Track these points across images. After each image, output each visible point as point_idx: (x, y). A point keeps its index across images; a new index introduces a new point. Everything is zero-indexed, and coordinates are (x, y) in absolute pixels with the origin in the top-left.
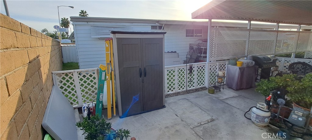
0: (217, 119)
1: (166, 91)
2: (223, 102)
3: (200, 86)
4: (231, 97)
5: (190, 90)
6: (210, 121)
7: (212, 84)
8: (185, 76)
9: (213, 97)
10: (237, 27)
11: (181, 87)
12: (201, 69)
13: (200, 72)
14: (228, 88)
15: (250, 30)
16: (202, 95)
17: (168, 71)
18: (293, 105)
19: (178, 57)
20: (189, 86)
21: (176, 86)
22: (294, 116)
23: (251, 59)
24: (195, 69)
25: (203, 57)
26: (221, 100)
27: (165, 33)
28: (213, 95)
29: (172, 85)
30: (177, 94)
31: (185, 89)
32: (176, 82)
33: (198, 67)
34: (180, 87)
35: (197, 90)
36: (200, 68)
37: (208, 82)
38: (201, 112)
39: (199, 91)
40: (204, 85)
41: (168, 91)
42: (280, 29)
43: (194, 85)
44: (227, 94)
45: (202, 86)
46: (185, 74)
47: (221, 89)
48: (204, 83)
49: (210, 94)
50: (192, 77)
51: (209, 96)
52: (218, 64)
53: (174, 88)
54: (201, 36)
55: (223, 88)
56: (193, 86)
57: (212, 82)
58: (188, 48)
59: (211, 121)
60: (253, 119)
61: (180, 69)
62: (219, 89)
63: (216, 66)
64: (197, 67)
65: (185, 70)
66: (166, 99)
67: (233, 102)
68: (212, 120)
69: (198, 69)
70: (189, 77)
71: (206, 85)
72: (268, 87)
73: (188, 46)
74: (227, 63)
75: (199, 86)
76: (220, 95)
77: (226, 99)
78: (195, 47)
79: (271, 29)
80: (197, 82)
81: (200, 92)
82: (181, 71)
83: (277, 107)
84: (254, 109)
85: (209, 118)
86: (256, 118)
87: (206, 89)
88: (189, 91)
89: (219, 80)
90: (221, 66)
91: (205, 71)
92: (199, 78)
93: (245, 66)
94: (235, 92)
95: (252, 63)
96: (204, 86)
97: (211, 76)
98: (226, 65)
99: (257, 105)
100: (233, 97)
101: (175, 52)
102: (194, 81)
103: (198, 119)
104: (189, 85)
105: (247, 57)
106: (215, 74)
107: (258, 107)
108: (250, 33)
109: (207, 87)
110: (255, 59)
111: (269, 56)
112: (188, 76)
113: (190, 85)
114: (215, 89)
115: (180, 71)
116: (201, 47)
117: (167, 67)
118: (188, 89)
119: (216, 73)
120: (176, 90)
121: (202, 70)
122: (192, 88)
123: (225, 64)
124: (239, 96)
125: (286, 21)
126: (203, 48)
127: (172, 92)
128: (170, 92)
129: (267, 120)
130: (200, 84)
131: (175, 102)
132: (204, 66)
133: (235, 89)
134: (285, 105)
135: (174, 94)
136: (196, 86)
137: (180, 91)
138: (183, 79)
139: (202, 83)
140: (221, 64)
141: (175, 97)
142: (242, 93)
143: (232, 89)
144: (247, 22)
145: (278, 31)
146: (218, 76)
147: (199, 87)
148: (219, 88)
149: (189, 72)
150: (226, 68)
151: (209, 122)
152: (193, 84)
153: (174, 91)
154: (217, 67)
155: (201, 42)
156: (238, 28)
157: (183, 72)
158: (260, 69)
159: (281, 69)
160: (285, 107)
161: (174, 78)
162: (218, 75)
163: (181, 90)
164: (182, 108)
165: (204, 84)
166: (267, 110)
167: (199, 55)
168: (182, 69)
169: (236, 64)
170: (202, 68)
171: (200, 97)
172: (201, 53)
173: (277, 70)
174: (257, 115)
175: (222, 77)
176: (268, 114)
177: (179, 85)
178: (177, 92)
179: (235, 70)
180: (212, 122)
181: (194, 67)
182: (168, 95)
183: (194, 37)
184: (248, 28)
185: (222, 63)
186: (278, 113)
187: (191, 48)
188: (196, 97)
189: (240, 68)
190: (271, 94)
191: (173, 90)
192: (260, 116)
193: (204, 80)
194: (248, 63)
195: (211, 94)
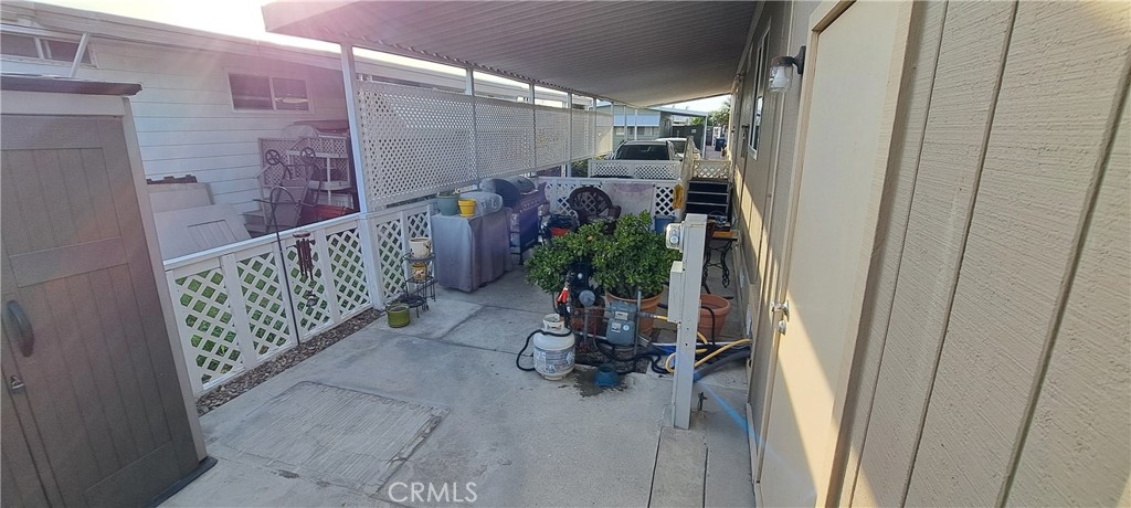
0: (450, 410)
1: (196, 382)
2: (448, 343)
3: (354, 311)
4: (463, 318)
5: (315, 338)
6: (428, 431)
7: (394, 289)
8: (281, 287)
9: (410, 338)
10: (430, 86)
11: (271, 338)
12: (345, 243)
13: (344, 256)
14: (446, 293)
15: (473, 99)
16: (369, 342)
17: (181, 281)
18: (605, 298)
19: (212, 203)
20: (304, 323)
21: (244, 340)
22: (616, 325)
23: (491, 190)
24: (319, 248)
25: (332, 192)
26: (439, 339)
27: (134, 89)
28: (410, 330)
29: (219, 342)
30: (261, 373)
31: (290, 342)
32: (240, 322)
33: (331, 239)
34: (262, 342)
35: (343, 330)
36: (341, 240)
37: (380, 286)
38: (388, 411)
39: (353, 331)
40: (364, 301)
41: (206, 379)
42: (537, 102)
43: (325, 313)
44: (449, 310)
45: (359, 308)
46: (276, 280)
47: (430, 302)
48: (363, 296)
49: (396, 330)
50: (313, 284)
51: (396, 340)
52: (401, 216)
53: (235, 356)
54: (305, 107)
55: (433, 297)
56: (322, 318)
57: (393, 283)
58: (257, 159)
59: (432, 429)
60: (540, 368)
61: (246, 262)
62: (423, 300)
63: (397, 223)
64: (328, 238)
65: (273, 262)
66: (206, 421)
67: (474, 334)
68: (436, 423)
69: (332, 247)
70: (301, 284)
71: (376, 298)
72: (555, 267)
73: (256, 147)
74: (428, 209)
75: (345, 310)
76: (429, 321)
77: (452, 330)
78: (288, 152)
79: (512, 97)
80: (339, 298)
81: (357, 336)
82: (257, 266)
83: (581, 314)
84: (538, 338)
85: (421, 421)
86: (548, 361)
87: (378, 313)
88: (309, 343)
89: (418, 272)
90: (413, 222)
91: (360, 251)
92: (342, 282)
93: (481, 211)
94: (470, 297)
95: (496, 200)
96: (365, 305)
97: (384, 262)
98: (428, 215)
99: (543, 325)
100: (470, 317)
101: (190, 179)
102: (322, 297)
103: (388, 445)
104: (307, 317)
105: (477, 182)
106: (397, 255)
107: (545, 330)
108: (474, 107)
109: (379, 306)
110: (501, 187)
111: (526, 176)
112: (295, 281)
113: (311, 319)
114: (409, 306)
115: (248, 269)
116: (318, 155)
117: (174, 265)
118: (306, 335)
119: (400, 247)
120: (251, 359)
121: (349, 246)
122: (322, 327)
123: (425, 214)
124: (485, 309)
125: (546, 81)
126: (328, 156)
127: (229, 375)
128: (219, 378)
129: (570, 356)
130: (351, 301)
131: (258, 418)
132: (353, 231)
133: (469, 290)
134: (595, 304)
135: (240, 380)
136: (336, 316)
137: (265, 357)
138: (273, 300)
139: (358, 297)
140: (412, 213)
141: (249, 394)
142: (489, 296)
143: (461, 294)
144: (462, 72)
145: (534, 107)
146: (410, 259)
147: (348, 314)
148: (420, 298)
149: (294, 264)
150: (429, 226)
151: (426, 437)
152: (321, 310)
153: (238, 369)
154: (401, 226)
155: (311, 132)
156: (435, 89)
157: (268, 273)
158: (515, 216)
159: (555, 208)
160: (596, 308)
161: (223, 309)
162: (410, 254)
163: (274, 350)
164: (304, 429)
165: (366, 298)
166: (567, 331)
167: (314, 184)
168: (261, 260)
169: (457, 211)
170: (347, 239)
171: (363, 354)
172: (320, 175)
173: (548, 213)
174: (549, 353)
175: (424, 260)
176: (570, 341)
177: (260, 334)
178: (252, 366)
179: (458, 229)
180: (436, 432)
181: (313, 242)
182: (209, 396)
183: (275, 111)
184: (469, 92)
185: (413, 209)
186: (585, 329)
187: (270, 155)
188: (351, 360)
189: (471, 222)
190: (567, 284)
191: (230, 362)
192: (554, 352)
193: (364, 284)
194: (488, 204)
195: (400, 330)
